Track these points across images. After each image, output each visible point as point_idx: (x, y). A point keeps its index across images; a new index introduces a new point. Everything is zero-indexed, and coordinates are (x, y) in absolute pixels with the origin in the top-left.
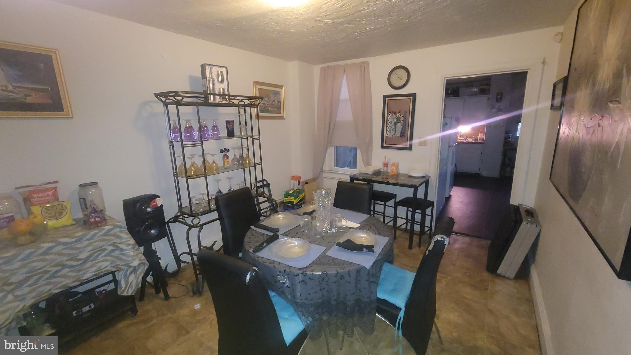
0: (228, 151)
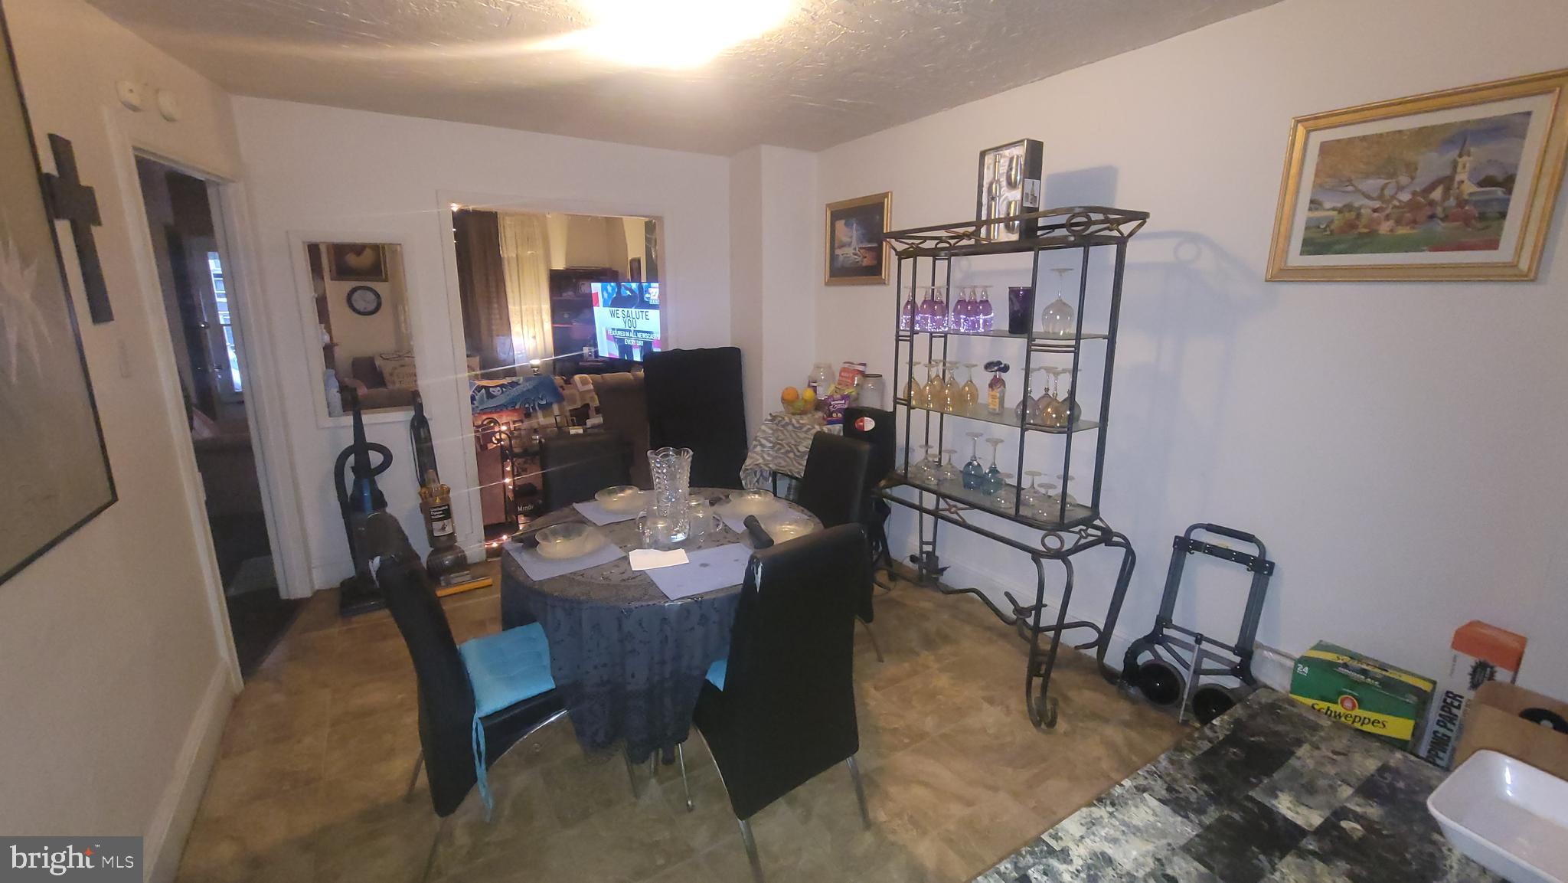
0: (1006, 369)
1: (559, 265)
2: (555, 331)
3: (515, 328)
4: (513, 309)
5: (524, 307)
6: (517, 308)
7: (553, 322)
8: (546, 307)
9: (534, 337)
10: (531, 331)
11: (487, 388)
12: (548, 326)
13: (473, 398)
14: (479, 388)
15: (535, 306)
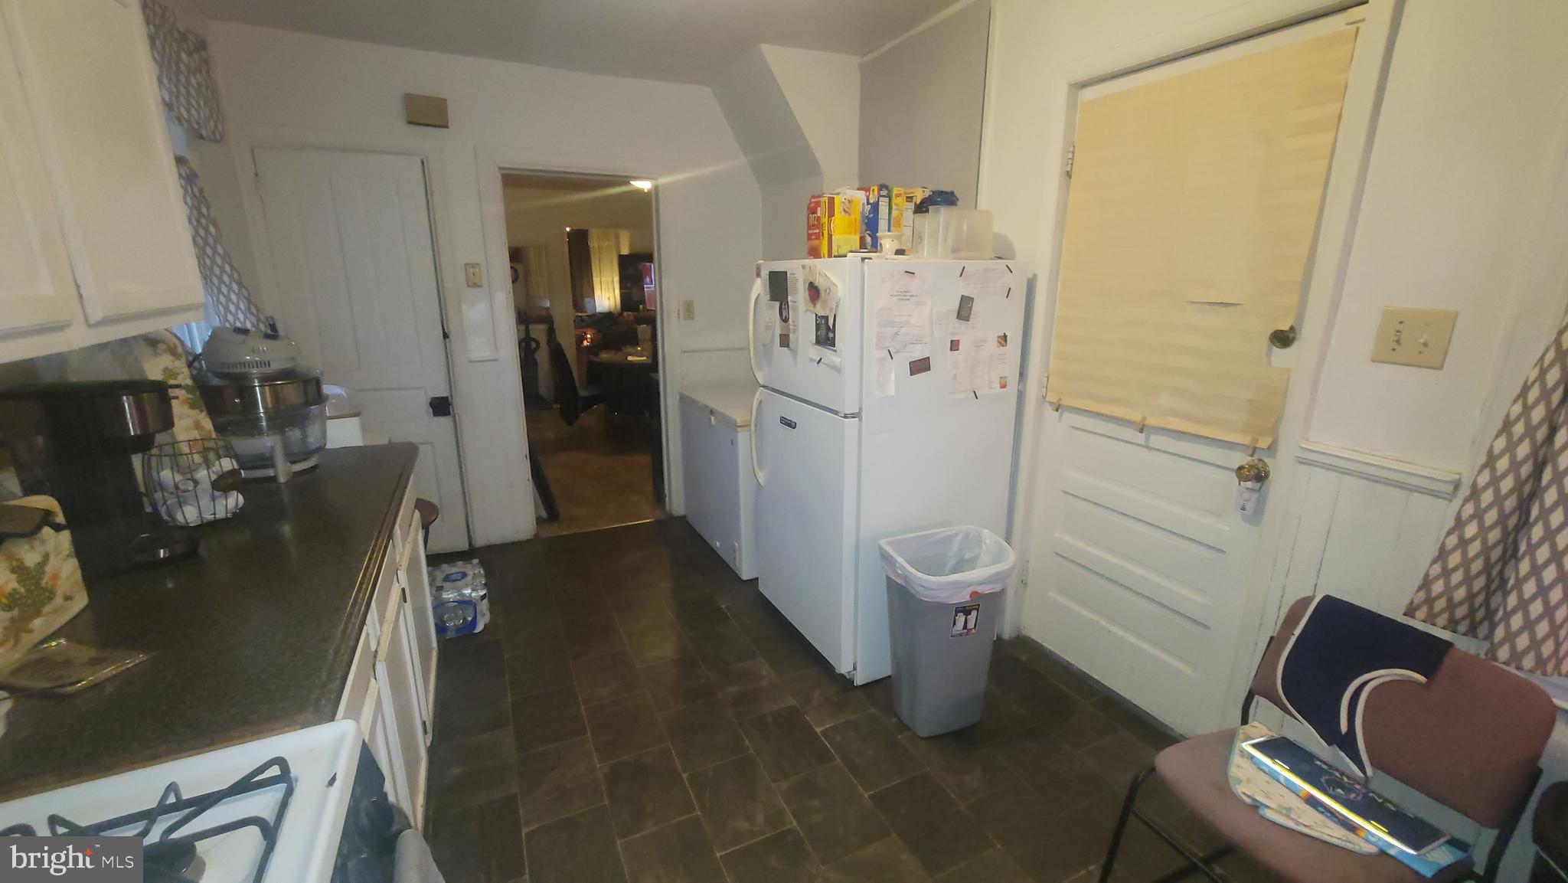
1: (625, 251)
2: (622, 295)
3: (597, 293)
4: (596, 280)
5: (603, 279)
6: (599, 279)
7: (621, 288)
8: (617, 279)
9: (609, 299)
10: (607, 293)
11: (581, 316)
12: (617, 292)
13: (575, 321)
14: (577, 316)
15: (610, 279)
